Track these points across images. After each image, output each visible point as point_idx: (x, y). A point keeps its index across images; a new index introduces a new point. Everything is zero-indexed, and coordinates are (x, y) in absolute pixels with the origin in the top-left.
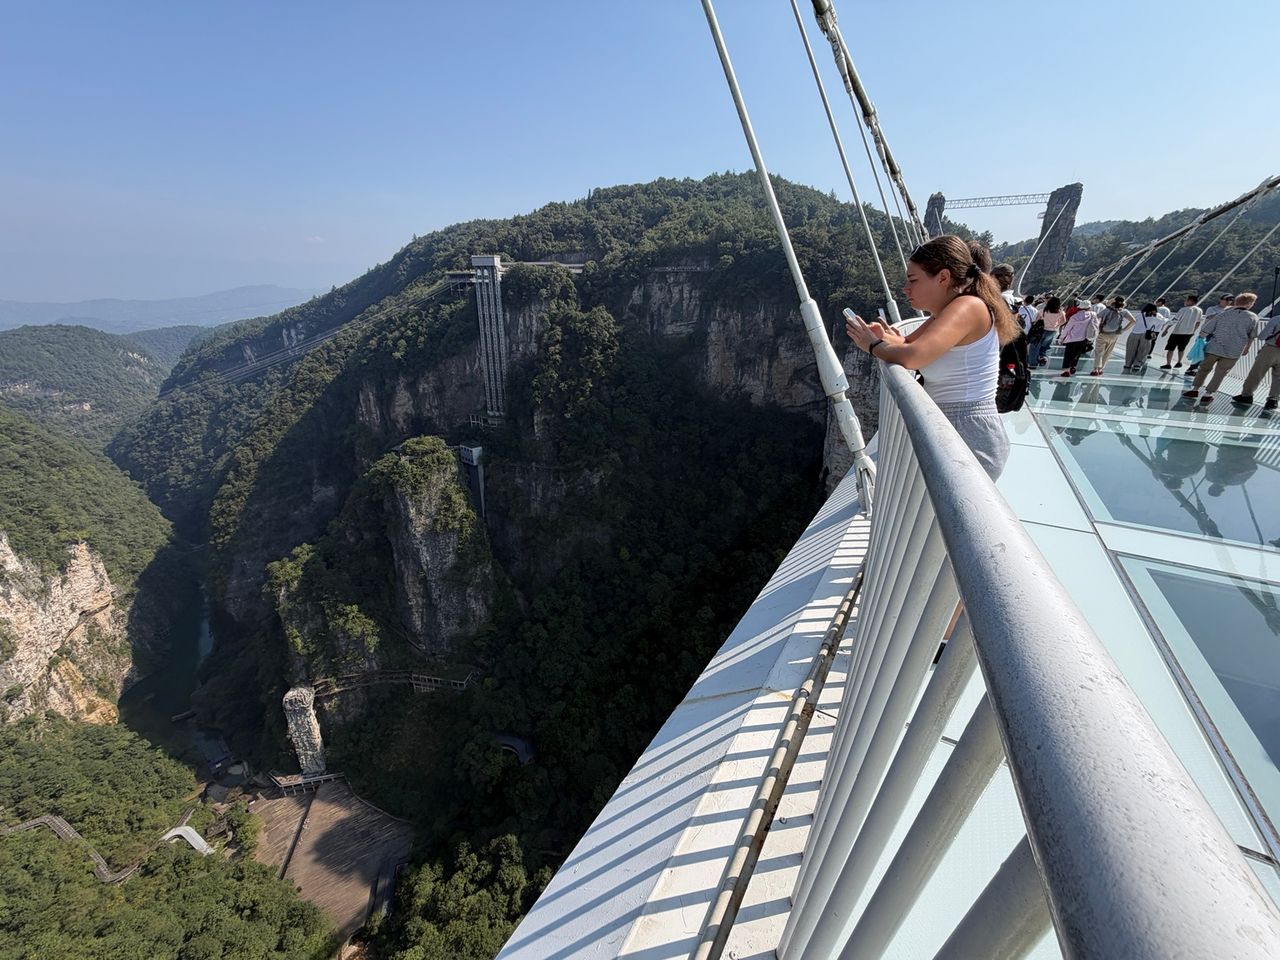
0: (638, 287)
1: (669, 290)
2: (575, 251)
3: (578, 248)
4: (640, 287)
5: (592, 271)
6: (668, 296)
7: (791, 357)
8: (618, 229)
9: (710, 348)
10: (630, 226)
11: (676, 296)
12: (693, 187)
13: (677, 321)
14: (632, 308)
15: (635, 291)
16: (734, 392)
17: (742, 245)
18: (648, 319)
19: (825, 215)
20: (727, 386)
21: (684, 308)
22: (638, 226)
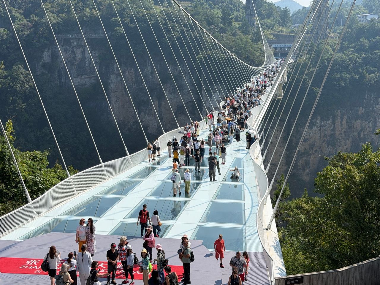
0: (47, 50)
1: (73, 52)
4: (49, 49)
5: (5, 36)
6: (72, 56)
7: (174, 98)
9: (112, 94)
11: (79, 55)
13: (82, 75)
14: (44, 66)
15: (45, 53)
16: (134, 127)
17: (129, 20)
18: (57, 74)
20: (129, 122)
21: (87, 65)
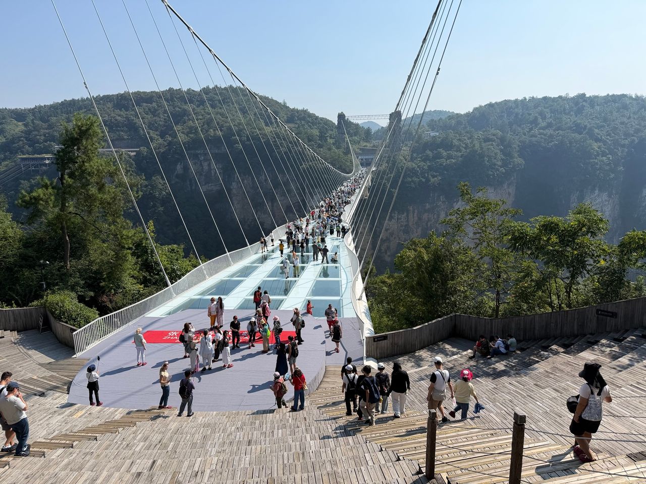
0: (179, 163)
1: (201, 165)
2: (124, 139)
3: (126, 137)
4: (181, 163)
5: (145, 154)
6: (200, 168)
8: (153, 125)
9: (234, 197)
10: (160, 122)
11: (206, 167)
12: (195, 95)
13: (209, 183)
14: (177, 176)
15: (178, 166)
16: (253, 223)
17: (245, 139)
18: (188, 183)
19: (284, 117)
20: (248, 219)
21: (213, 175)
22: (166, 122)
